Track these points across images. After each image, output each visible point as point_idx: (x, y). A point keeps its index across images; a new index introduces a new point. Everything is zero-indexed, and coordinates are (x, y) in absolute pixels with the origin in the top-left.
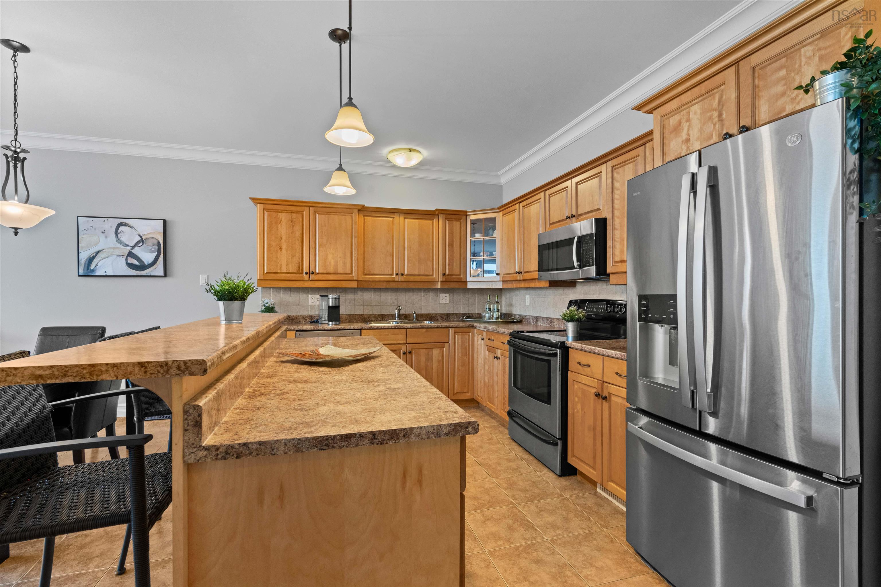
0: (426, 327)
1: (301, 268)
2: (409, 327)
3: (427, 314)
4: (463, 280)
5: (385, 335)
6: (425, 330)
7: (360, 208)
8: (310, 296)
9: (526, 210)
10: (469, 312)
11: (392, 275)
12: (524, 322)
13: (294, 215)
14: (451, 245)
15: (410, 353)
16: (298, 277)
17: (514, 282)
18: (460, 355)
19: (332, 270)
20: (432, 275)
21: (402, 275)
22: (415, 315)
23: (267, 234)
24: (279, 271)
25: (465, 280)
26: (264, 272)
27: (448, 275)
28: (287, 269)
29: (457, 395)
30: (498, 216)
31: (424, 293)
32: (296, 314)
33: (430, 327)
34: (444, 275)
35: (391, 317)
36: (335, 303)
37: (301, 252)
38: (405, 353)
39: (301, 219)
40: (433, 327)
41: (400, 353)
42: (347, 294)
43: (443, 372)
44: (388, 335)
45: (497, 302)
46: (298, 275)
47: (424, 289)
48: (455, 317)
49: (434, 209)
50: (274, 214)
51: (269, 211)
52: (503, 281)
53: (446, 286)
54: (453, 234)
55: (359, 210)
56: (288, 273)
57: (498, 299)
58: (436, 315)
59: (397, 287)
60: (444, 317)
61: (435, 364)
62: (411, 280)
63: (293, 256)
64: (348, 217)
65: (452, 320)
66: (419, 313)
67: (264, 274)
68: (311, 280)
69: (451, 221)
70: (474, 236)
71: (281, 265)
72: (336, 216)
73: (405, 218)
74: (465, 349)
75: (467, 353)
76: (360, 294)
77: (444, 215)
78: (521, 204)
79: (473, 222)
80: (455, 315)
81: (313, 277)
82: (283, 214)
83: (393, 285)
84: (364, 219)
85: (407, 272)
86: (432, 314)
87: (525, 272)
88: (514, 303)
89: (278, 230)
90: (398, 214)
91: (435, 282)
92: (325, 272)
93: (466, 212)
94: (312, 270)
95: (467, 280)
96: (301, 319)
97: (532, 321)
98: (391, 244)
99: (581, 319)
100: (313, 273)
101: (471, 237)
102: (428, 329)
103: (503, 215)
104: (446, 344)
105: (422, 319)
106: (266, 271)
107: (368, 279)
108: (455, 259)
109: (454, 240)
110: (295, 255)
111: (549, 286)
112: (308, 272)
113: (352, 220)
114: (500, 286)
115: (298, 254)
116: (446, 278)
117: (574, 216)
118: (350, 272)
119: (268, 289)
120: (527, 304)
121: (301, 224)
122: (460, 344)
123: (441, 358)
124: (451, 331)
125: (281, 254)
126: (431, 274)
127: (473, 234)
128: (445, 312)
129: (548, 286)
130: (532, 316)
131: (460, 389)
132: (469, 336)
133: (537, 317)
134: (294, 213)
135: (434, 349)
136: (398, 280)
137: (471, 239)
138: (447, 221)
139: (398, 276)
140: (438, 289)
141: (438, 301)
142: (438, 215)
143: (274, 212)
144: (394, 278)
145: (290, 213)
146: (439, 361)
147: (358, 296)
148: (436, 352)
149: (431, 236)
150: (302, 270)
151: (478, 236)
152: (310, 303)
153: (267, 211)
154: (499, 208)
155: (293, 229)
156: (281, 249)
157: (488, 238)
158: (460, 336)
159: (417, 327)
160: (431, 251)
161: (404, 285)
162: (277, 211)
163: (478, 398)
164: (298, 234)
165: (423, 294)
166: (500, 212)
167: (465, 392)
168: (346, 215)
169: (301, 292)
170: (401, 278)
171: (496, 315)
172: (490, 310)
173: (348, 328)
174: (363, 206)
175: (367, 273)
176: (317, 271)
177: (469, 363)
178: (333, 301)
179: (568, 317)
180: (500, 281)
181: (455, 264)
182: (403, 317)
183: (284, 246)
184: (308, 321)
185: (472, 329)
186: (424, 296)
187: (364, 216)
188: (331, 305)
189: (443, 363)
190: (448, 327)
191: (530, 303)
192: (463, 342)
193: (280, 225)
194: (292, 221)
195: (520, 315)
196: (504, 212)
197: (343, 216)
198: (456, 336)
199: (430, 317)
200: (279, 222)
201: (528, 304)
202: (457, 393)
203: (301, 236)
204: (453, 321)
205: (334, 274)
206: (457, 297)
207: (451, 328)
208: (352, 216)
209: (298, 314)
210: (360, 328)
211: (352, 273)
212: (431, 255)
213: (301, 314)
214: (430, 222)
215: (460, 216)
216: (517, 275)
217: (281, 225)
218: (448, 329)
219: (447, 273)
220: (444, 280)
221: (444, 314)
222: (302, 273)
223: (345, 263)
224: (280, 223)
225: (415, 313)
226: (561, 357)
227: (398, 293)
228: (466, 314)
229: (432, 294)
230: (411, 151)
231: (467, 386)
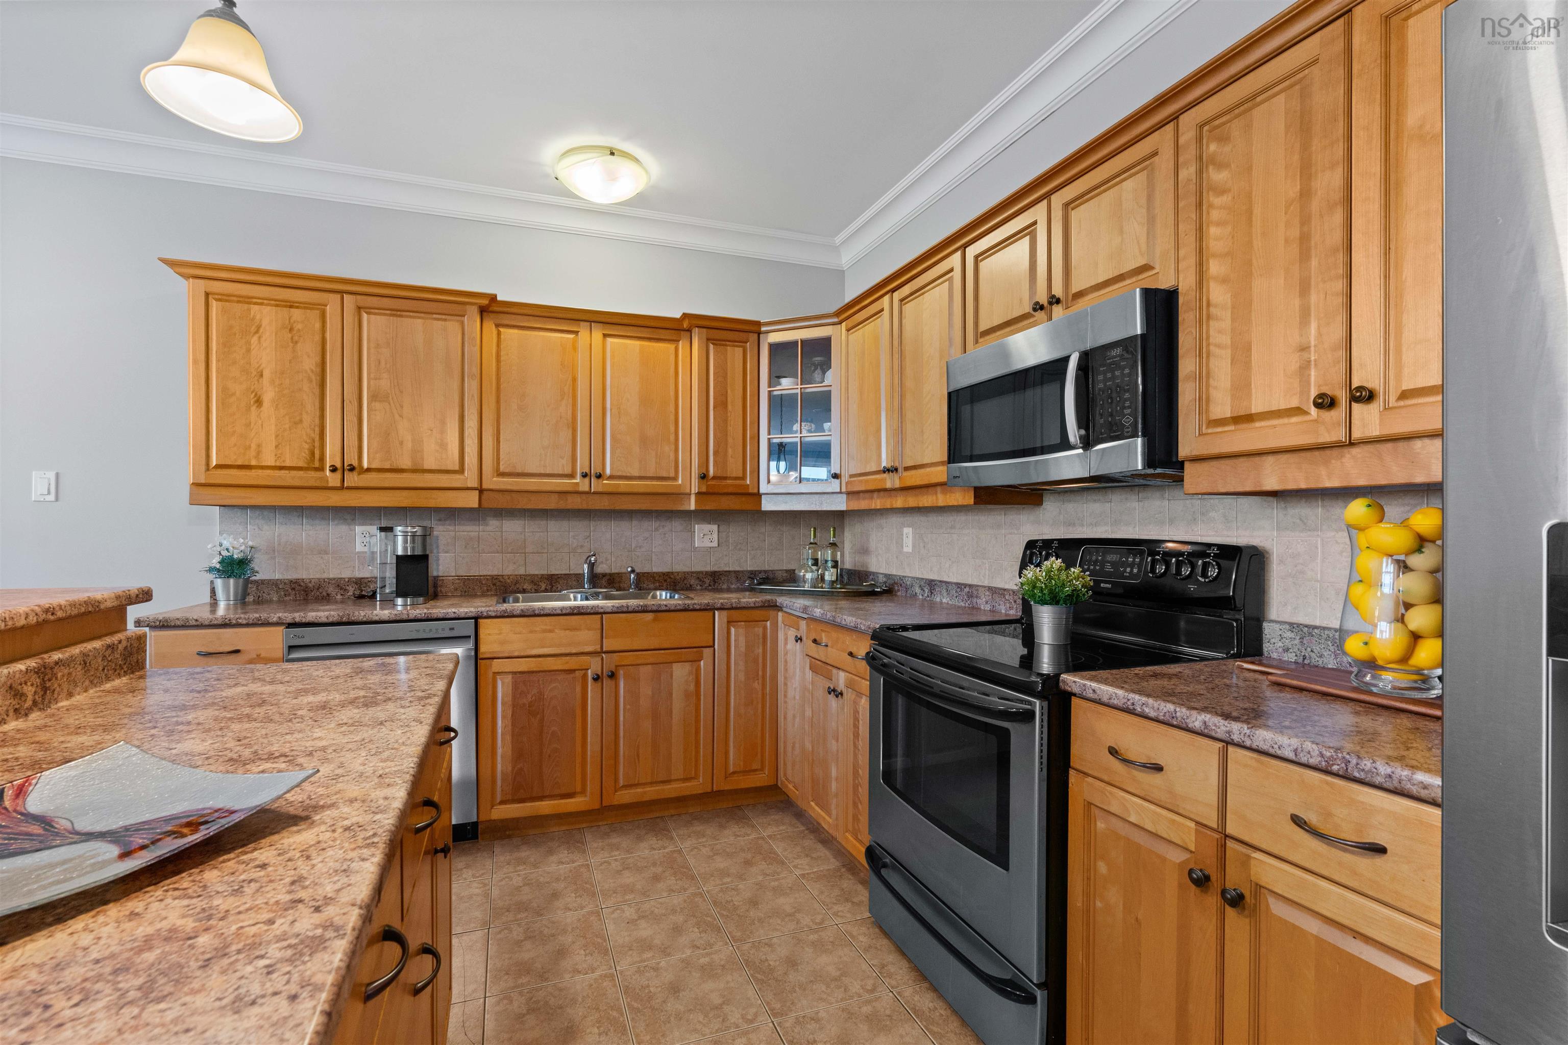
0: (654, 608)
1: (317, 456)
2: (609, 610)
3: (664, 574)
4: (750, 491)
5: (544, 631)
6: (650, 616)
7: (485, 302)
8: (359, 529)
9: (909, 308)
10: (767, 568)
11: (572, 476)
12: (899, 593)
13: (296, 314)
14: (722, 403)
15: (612, 675)
16: (310, 478)
17: (875, 495)
18: (742, 677)
19: (406, 463)
20: (675, 479)
21: (599, 476)
22: (632, 576)
23: (218, 361)
24: (253, 463)
25: (756, 491)
26: (208, 464)
27: (714, 478)
28: (278, 457)
29: (735, 777)
30: (837, 334)
31: (658, 524)
32: (318, 576)
33: (664, 608)
34: (703, 477)
35: (571, 581)
36: (413, 549)
37: (318, 413)
38: (597, 678)
39: (318, 325)
40: (673, 608)
41: (585, 676)
42: (460, 524)
43: (697, 721)
44: (551, 631)
45: (833, 545)
46: (313, 474)
47: (657, 511)
48: (734, 580)
49: (678, 315)
50: (238, 308)
51: (224, 298)
52: (849, 493)
53: (711, 505)
54: (725, 377)
55: (483, 311)
56: (281, 468)
57: (834, 537)
58: (686, 575)
59: (585, 507)
60: (707, 581)
61: (678, 704)
62: (621, 490)
63: (296, 423)
64: (452, 326)
65: (725, 586)
66: (646, 570)
67: (208, 469)
68: (349, 488)
69: (720, 345)
70: (780, 384)
71: (259, 446)
72: (419, 321)
73: (605, 336)
74: (756, 661)
75: (760, 673)
76: (493, 523)
77: (705, 330)
78: (896, 294)
79: (776, 349)
80: (733, 575)
81: (352, 479)
82: (266, 310)
83: (574, 503)
84: (499, 334)
85: (612, 469)
86: (678, 573)
87: (907, 469)
88: (872, 545)
89: (249, 351)
90: (588, 324)
91: (682, 495)
92: (387, 466)
93: (758, 324)
94: (352, 459)
95: (762, 491)
96: (331, 590)
97: (918, 590)
98: (570, 400)
99: (1078, 595)
100: (352, 469)
101: (770, 386)
102: (659, 614)
103: (848, 330)
104: (707, 652)
105: (652, 586)
106: (214, 462)
107: (509, 487)
108: (730, 440)
109: (729, 391)
110: (301, 421)
111: (975, 503)
112: (338, 465)
113: (463, 334)
114: (840, 504)
115: (310, 417)
116: (708, 486)
117: (1058, 301)
118: (457, 468)
119: (239, 512)
120: (905, 549)
121: (318, 338)
122: (743, 649)
123: (692, 687)
124: (719, 616)
125: (259, 416)
126: (672, 475)
127: (775, 378)
128: (708, 569)
129: (972, 501)
130: (918, 579)
131: (742, 763)
132: (765, 628)
133: (933, 581)
134: (297, 307)
135: (675, 666)
136: (587, 489)
137: (770, 392)
138: (711, 346)
139: (587, 480)
140: (691, 512)
141: (693, 541)
142: (689, 331)
143: (238, 302)
144: (577, 484)
145: (286, 306)
146: (687, 695)
147: (488, 528)
148: (680, 672)
149: (672, 381)
150: (322, 459)
151: (787, 385)
152: (359, 548)
153: (217, 300)
154: (838, 313)
155: (294, 351)
156: (259, 402)
157: (812, 388)
158: (742, 631)
159: (630, 609)
160: (672, 417)
161: (604, 503)
162: (247, 300)
163: (787, 786)
164: (309, 363)
165: (655, 524)
166: (840, 323)
167: (756, 770)
168: (445, 320)
169: (333, 520)
170: (596, 486)
171: (830, 575)
172: (816, 562)
173: (441, 616)
174: (493, 298)
175: (507, 471)
176: (365, 465)
177: (764, 695)
178: (405, 542)
179: (1041, 590)
180: (841, 493)
181: (730, 451)
182: (604, 582)
183: (268, 396)
184: (351, 593)
185: (772, 613)
186: (656, 530)
187: (497, 326)
188: (400, 552)
189: (698, 699)
190: (710, 609)
191: (914, 546)
192: (749, 647)
193: (255, 338)
194: (291, 330)
195: (887, 576)
196: (851, 322)
197: (440, 322)
198: (733, 630)
199: (671, 582)
200: (253, 329)
201: (908, 548)
202: (734, 773)
203: (319, 370)
204: (729, 590)
205: (414, 471)
206: (737, 532)
207: (718, 609)
208: (462, 323)
209: (325, 576)
210: (473, 615)
211: (461, 471)
212: (672, 429)
213: (331, 576)
214: (671, 347)
215: (742, 336)
216: (885, 475)
217: (260, 338)
218: (711, 614)
219: (711, 473)
220: (704, 489)
221: (707, 572)
222: (321, 469)
223: (443, 445)
224: (257, 332)
225: (633, 571)
226: (1045, 724)
227: (592, 523)
228: (760, 572)
229: (677, 525)
230: (612, 154)
231: (759, 755)
